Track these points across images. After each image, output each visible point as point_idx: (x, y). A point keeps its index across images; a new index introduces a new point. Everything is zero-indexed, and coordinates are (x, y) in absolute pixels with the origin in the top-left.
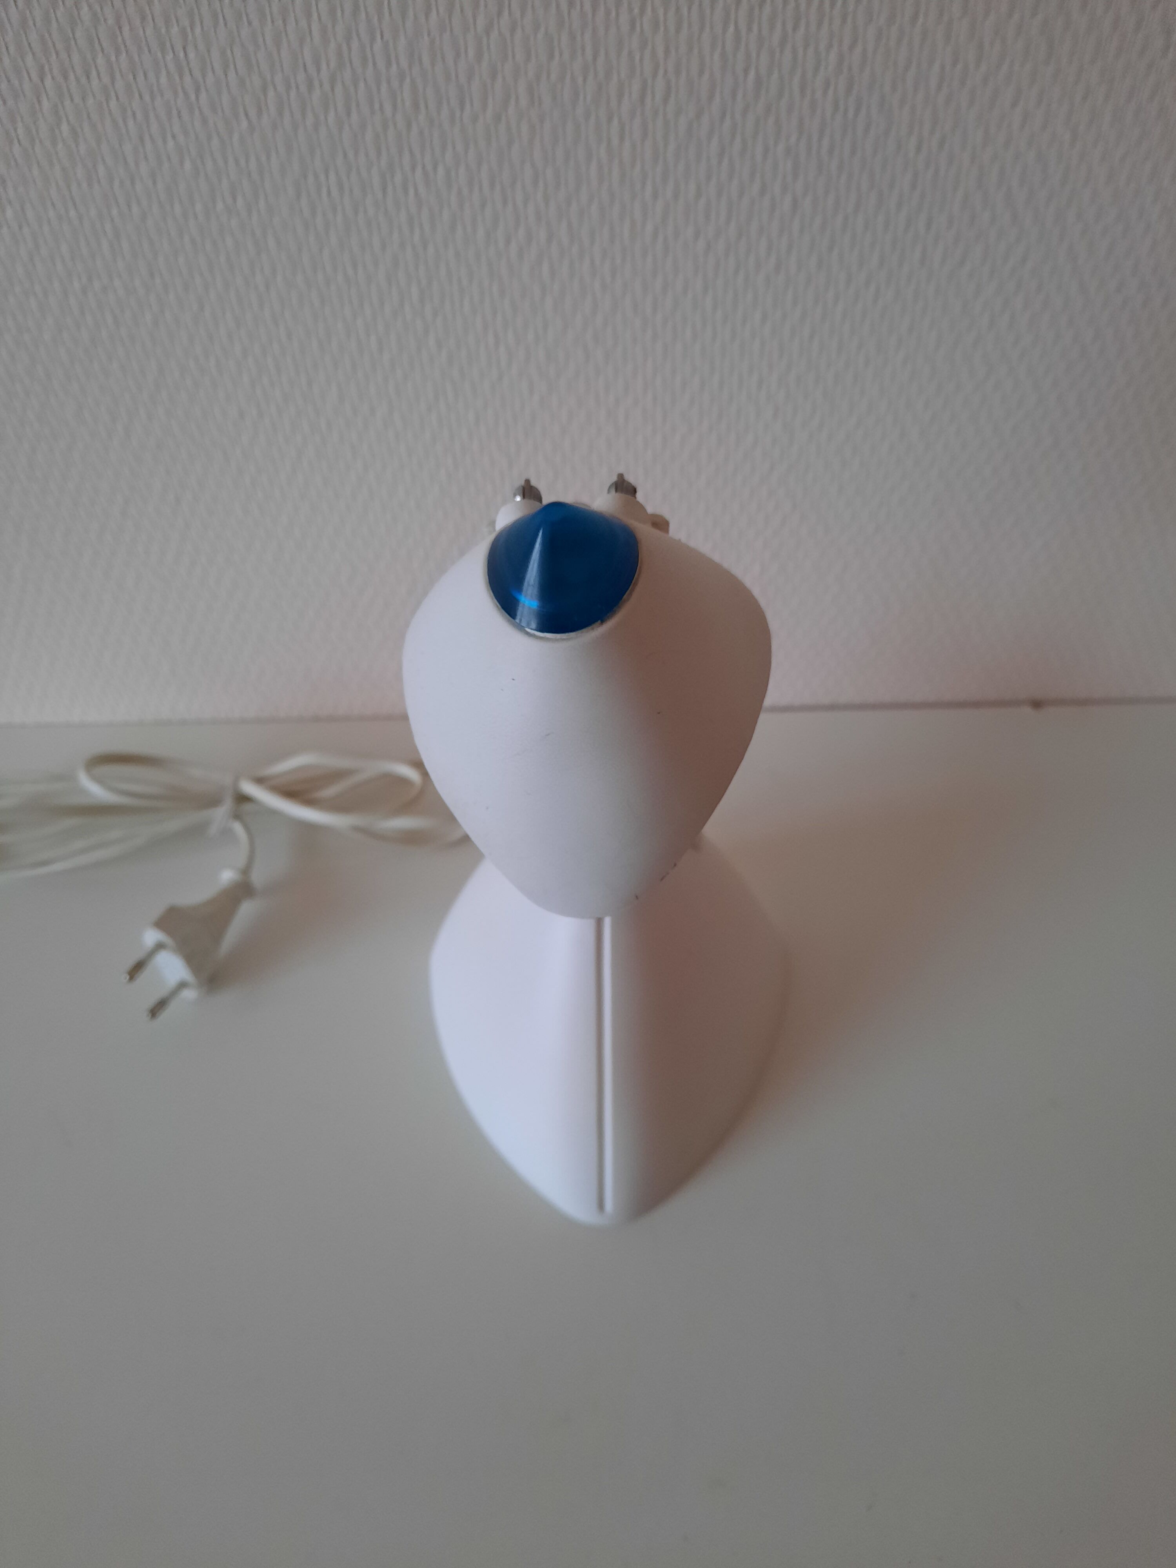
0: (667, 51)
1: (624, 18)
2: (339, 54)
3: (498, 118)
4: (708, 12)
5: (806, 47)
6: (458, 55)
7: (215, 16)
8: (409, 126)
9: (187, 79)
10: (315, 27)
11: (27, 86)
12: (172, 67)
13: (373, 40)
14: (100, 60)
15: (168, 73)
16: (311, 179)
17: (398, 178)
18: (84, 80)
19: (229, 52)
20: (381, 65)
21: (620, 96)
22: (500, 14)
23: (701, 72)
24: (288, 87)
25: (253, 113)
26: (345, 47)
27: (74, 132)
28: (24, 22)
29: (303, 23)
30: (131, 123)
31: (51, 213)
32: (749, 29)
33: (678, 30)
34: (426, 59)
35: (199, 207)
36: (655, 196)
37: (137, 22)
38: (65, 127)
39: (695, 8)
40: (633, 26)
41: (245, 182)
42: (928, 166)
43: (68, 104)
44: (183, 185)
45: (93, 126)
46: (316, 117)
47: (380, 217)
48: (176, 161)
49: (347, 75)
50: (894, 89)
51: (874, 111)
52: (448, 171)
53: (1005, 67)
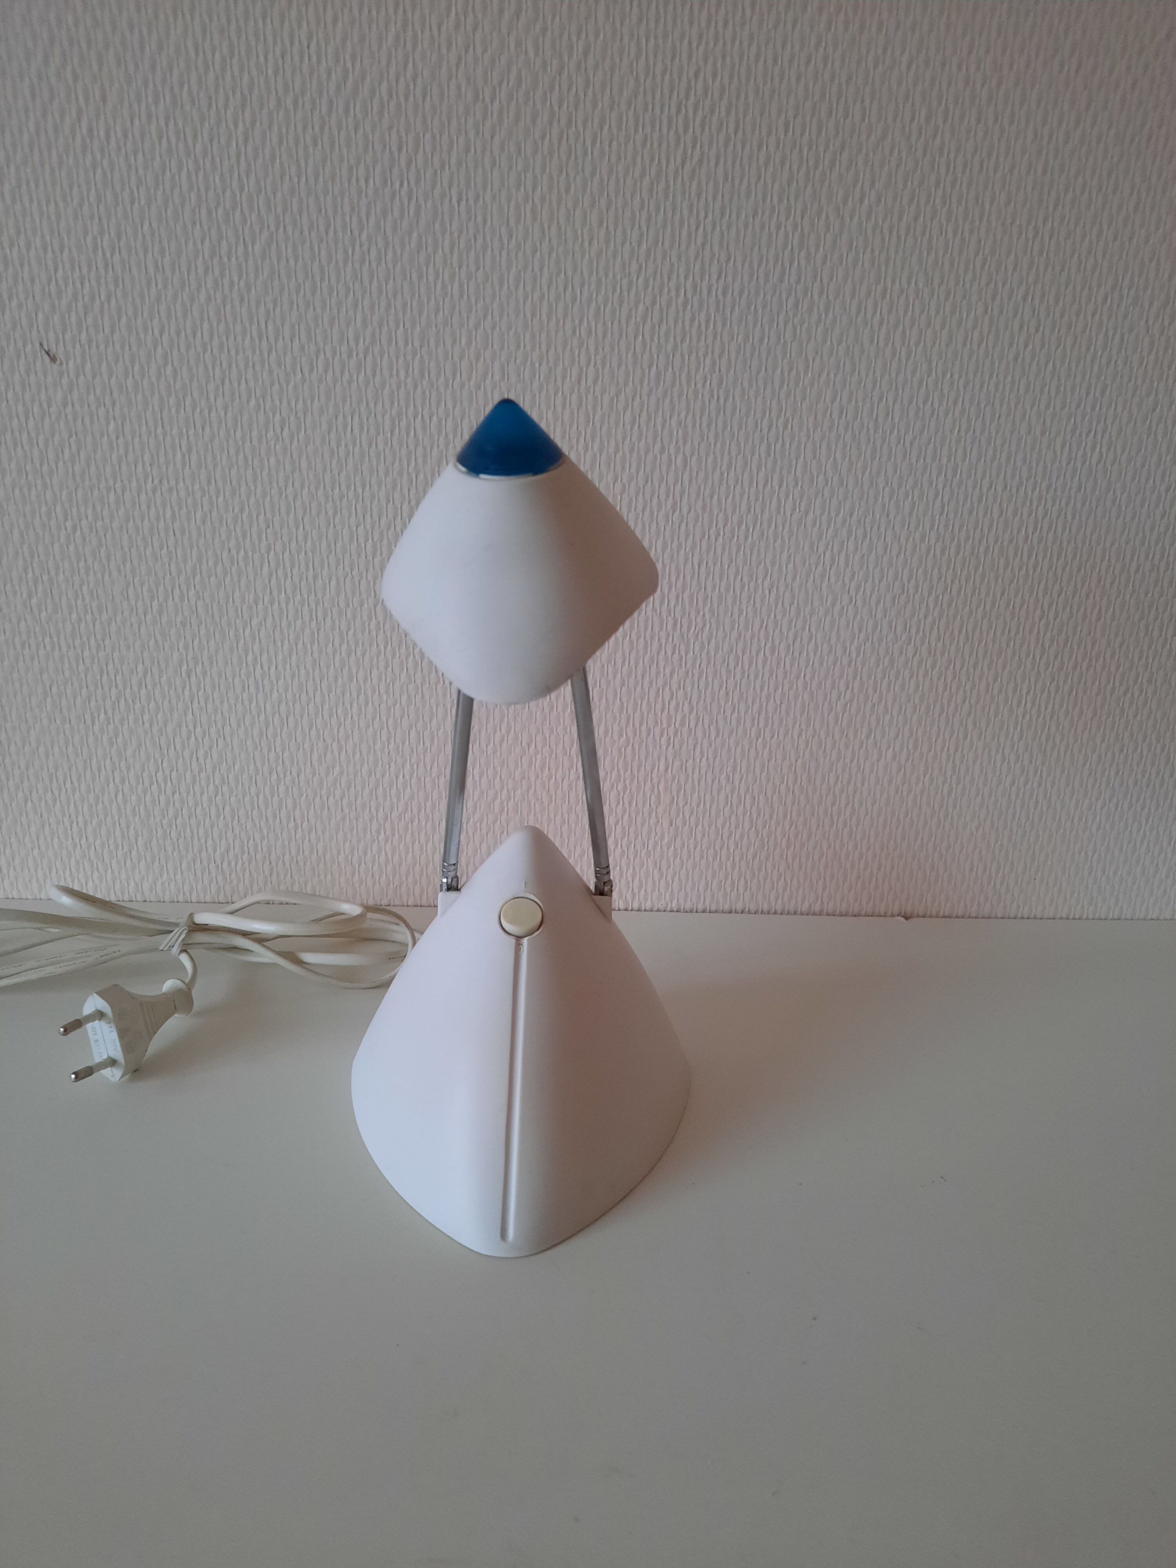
0: (596, 349)
1: (568, 326)
2: (373, 335)
3: (478, 387)
4: (624, 326)
5: (690, 353)
6: (454, 341)
7: (292, 303)
8: (415, 387)
9: (264, 343)
10: (359, 316)
11: (149, 339)
12: (255, 334)
13: (397, 327)
14: (206, 325)
15: (251, 337)
16: (341, 418)
17: (404, 423)
18: (191, 338)
19: (297, 327)
20: (401, 343)
21: (564, 378)
22: (485, 317)
23: (619, 366)
24: (334, 354)
25: (306, 370)
26: (377, 330)
27: (175, 371)
28: (158, 299)
29: (351, 313)
30: (217, 370)
31: (144, 428)
32: (652, 339)
33: (604, 337)
34: (432, 343)
35: (255, 433)
36: (586, 449)
37: (237, 302)
38: (169, 369)
39: (616, 323)
40: (574, 332)
41: (292, 418)
42: (777, 440)
43: (175, 353)
44: (246, 417)
45: (190, 369)
46: (351, 376)
47: (387, 451)
48: (244, 399)
49: (377, 349)
50: (751, 386)
51: (737, 399)
52: (440, 421)
53: (824, 376)
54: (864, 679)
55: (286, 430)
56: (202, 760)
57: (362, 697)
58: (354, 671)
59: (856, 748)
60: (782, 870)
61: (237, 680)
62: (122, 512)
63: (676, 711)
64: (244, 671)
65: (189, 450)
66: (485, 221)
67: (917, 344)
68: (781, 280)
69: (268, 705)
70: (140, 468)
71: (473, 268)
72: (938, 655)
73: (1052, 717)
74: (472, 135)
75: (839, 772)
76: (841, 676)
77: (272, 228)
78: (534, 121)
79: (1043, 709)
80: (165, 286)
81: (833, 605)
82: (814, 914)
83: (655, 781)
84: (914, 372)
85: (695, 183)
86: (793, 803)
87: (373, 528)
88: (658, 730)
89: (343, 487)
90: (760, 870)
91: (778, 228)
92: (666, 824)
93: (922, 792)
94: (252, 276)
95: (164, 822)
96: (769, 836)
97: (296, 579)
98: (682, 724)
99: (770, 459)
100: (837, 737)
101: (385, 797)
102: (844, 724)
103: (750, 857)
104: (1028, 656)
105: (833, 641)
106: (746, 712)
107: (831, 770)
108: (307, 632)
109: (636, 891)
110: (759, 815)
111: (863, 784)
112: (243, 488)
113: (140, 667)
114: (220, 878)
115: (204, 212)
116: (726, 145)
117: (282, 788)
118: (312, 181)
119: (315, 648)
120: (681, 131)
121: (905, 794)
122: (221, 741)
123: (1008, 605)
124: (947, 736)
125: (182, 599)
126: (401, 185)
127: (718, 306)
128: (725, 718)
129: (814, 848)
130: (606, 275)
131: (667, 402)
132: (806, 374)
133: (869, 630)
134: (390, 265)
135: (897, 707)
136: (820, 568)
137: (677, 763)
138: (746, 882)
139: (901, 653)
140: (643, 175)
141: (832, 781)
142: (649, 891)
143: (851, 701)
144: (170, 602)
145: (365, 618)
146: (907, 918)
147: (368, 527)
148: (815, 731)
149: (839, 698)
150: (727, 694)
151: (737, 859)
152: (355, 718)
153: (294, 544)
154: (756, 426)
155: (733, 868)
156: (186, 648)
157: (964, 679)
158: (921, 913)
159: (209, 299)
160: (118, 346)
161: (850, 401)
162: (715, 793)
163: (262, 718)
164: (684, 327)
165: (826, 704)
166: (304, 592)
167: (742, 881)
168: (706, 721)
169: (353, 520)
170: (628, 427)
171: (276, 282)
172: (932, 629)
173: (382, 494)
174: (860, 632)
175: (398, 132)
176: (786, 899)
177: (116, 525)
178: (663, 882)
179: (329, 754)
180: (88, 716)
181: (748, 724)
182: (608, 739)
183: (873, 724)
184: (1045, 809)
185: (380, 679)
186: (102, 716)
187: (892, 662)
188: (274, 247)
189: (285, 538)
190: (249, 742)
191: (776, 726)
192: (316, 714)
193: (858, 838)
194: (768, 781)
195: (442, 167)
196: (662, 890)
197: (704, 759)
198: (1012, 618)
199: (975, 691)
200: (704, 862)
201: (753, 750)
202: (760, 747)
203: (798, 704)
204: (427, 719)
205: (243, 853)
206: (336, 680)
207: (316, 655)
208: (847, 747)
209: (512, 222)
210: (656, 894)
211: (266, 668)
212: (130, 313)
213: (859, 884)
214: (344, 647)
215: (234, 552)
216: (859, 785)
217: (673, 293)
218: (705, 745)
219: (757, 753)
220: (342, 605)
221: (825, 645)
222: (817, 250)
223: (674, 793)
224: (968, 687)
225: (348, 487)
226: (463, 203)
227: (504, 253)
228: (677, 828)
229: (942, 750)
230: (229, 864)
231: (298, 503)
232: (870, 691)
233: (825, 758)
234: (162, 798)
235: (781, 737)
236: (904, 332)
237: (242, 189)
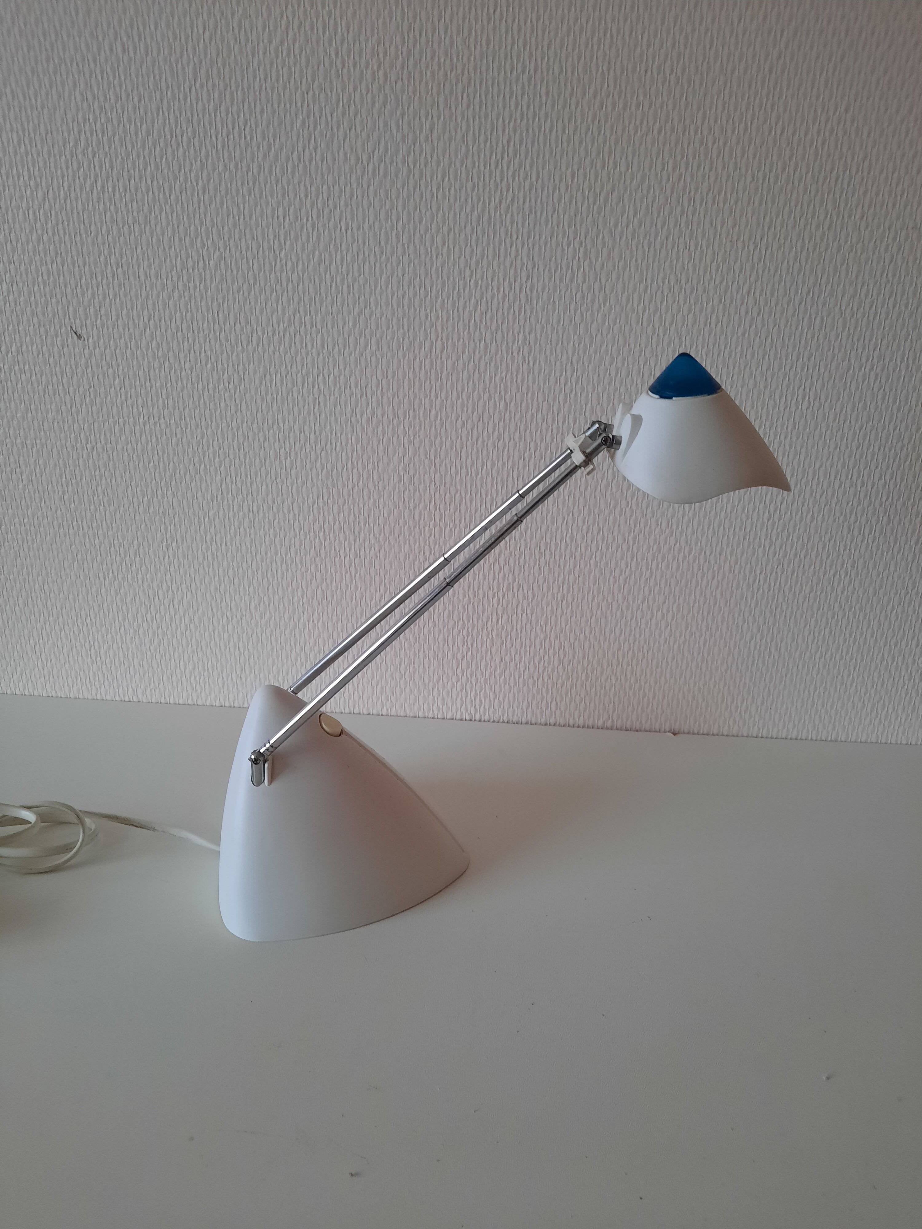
0: (442, 329)
1: (423, 313)
2: (290, 320)
4: (462, 314)
5: (508, 331)
6: (344, 324)
7: (235, 299)
8: (318, 355)
9: (217, 325)
10: (280, 308)
11: (141, 323)
12: (210, 320)
13: (306, 315)
14: (178, 314)
15: (208, 322)
16: (268, 376)
17: (310, 380)
18: (168, 322)
19: (238, 315)
20: (308, 326)
21: (420, 348)
22: (365, 307)
23: (458, 340)
24: (263, 333)
25: (245, 344)
26: (292, 317)
27: (158, 345)
28: (147, 297)
29: (275, 305)
30: (186, 344)
31: (138, 383)
32: (481, 322)
33: (448, 320)
34: (329, 326)
35: (211, 386)
37: (199, 299)
38: (154, 343)
39: (456, 311)
40: (427, 318)
41: (236, 375)
42: (571, 391)
43: (158, 333)
44: (205, 375)
45: (168, 344)
46: (275, 348)
47: (300, 398)
48: (204, 362)
49: (292, 329)
50: (551, 354)
51: (542, 363)
52: (335, 378)
53: (604, 347)
54: (639, 560)
55: (232, 384)
56: (176, 606)
57: (284, 566)
58: (279, 547)
59: (635, 610)
60: (582, 696)
61: (200, 551)
62: (123, 438)
63: (504, 581)
64: (204, 546)
65: (168, 398)
66: (364, 244)
67: (671, 325)
68: (572, 281)
69: (220, 570)
70: (135, 410)
71: (356, 274)
72: (693, 544)
73: (779, 592)
74: (355, 186)
75: (623, 627)
76: (622, 559)
77: (222, 250)
78: (397, 176)
79: (772, 585)
80: (152, 288)
81: (615, 508)
82: (607, 728)
83: (490, 629)
84: (669, 344)
85: (509, 216)
86: (590, 648)
87: (290, 450)
88: (491, 593)
89: (270, 422)
90: (566, 695)
91: (569, 245)
92: (498, 660)
93: (684, 643)
94: (208, 282)
95: (152, 648)
96: (573, 672)
97: (239, 485)
98: (508, 589)
99: (567, 405)
100: (620, 601)
101: (300, 635)
102: (625, 592)
103: (559, 685)
104: (760, 546)
105: (615, 533)
106: (554, 582)
107: (617, 625)
108: (247, 520)
109: (477, 707)
110: (565, 656)
111: (640, 636)
112: (203, 423)
113: (135, 542)
114: (189, 688)
115: (177, 240)
116: (530, 189)
117: (230, 627)
118: (248, 219)
119: (252, 531)
120: (498, 180)
121: (671, 643)
122: (189, 594)
123: (744, 510)
124: (701, 603)
125: (163, 497)
126: (307, 220)
127: (527, 300)
128: (539, 586)
129: (606, 681)
130: (448, 279)
131: (493, 365)
132: (591, 346)
133: (642, 525)
134: (301, 273)
135: (664, 581)
136: (605, 481)
137: (505, 617)
138: (557, 704)
139: (666, 542)
140: (472, 211)
141: (618, 633)
142: (487, 707)
143: (630, 575)
144: (155, 499)
145: (286, 511)
146: (675, 734)
147: (287, 449)
148: (604, 597)
149: (621, 574)
150: (540, 569)
151: (550, 687)
152: (280, 580)
153: (237, 461)
154: (556, 382)
155: (547, 693)
156: (166, 529)
157: (713, 562)
158: (686, 731)
159: (180, 297)
160: (121, 329)
161: (623, 364)
162: (533, 639)
163: (217, 578)
164: (503, 314)
165: (612, 578)
166: (245, 492)
167: (554, 703)
168: (525, 588)
169: (277, 444)
170: (465, 382)
171: (224, 286)
172: (688, 526)
173: (296, 427)
174: (635, 527)
175: (305, 185)
176: (586, 717)
177: (119, 447)
178: (496, 701)
179: (262, 604)
180: (101, 575)
181: (555, 591)
182: (455, 599)
183: (647, 593)
184: (776, 657)
185: (296, 554)
186: (111, 574)
187: (659, 550)
188: (223, 262)
189: (232, 457)
190: (208, 595)
191: (575, 593)
192: (253, 578)
193: (638, 675)
194: (571, 632)
195: (335, 208)
196: (496, 707)
197: (524, 615)
198: (748, 519)
199: (721, 572)
200: (525, 688)
201: (559, 610)
202: (564, 608)
203: (591, 577)
204: (329, 581)
205: (204, 671)
206: (266, 554)
207: (252, 536)
208: (628, 608)
209: (383, 243)
210: (492, 709)
211: (219, 544)
212: (129, 306)
213: (640, 708)
214: (272, 531)
215: (197, 465)
216: (637, 636)
217: (495, 291)
218: (525, 604)
219: (563, 611)
220: (270, 502)
221: (610, 536)
222: (597, 260)
223: (504, 638)
224: (716, 568)
225: (273, 423)
226: (349, 232)
227: (378, 265)
228: (506, 663)
229: (698, 613)
230: (195, 678)
231: (240, 433)
232: (644, 569)
233: (612, 616)
234: (150, 632)
235: (580, 600)
236: (661, 315)
237: (202, 224)
